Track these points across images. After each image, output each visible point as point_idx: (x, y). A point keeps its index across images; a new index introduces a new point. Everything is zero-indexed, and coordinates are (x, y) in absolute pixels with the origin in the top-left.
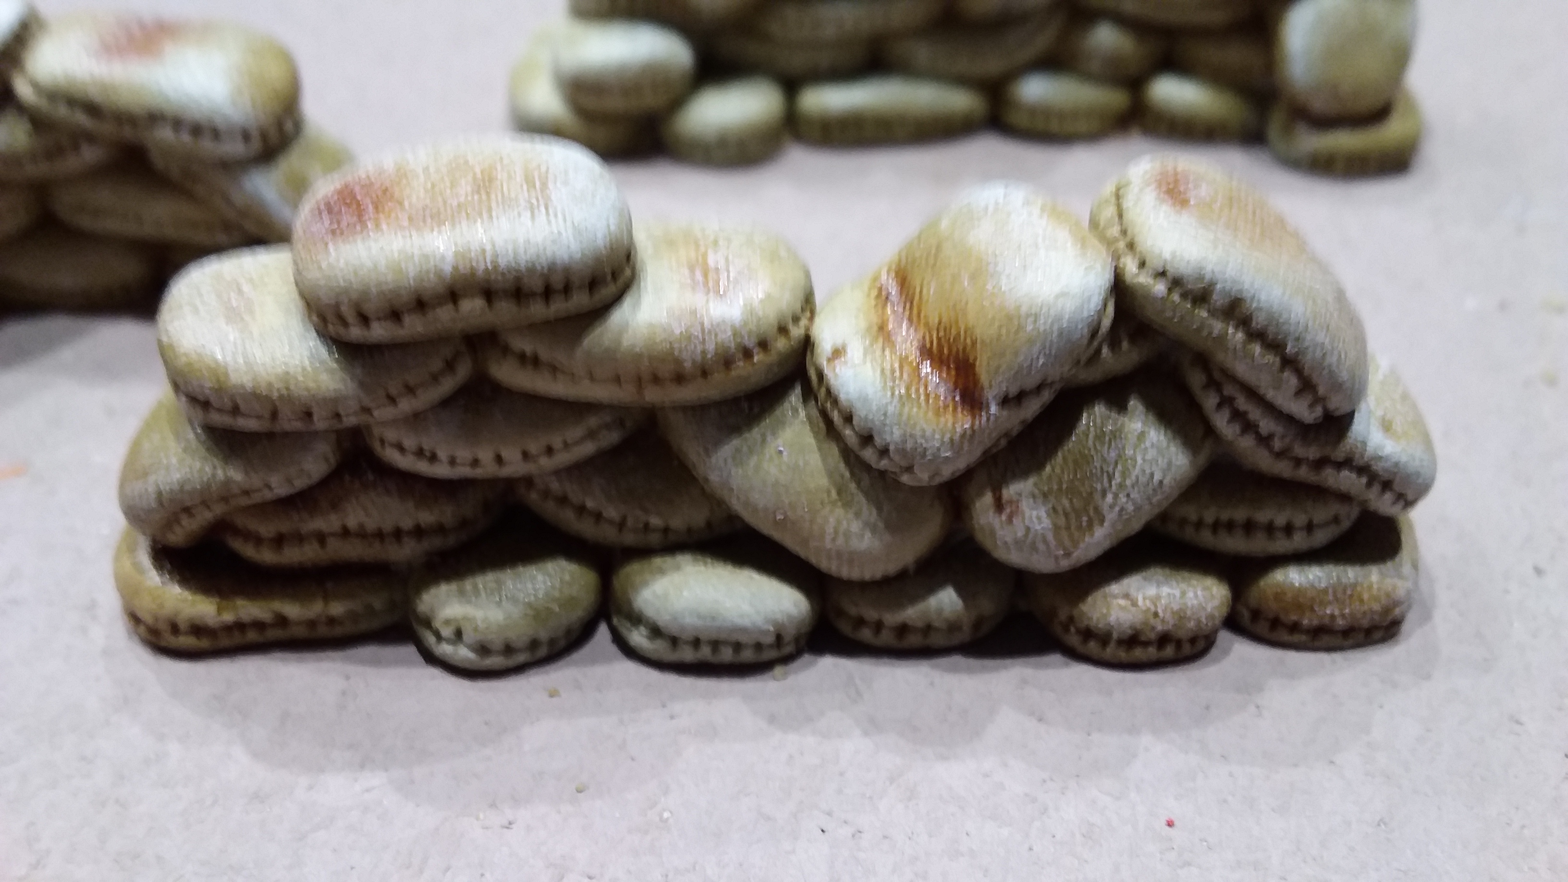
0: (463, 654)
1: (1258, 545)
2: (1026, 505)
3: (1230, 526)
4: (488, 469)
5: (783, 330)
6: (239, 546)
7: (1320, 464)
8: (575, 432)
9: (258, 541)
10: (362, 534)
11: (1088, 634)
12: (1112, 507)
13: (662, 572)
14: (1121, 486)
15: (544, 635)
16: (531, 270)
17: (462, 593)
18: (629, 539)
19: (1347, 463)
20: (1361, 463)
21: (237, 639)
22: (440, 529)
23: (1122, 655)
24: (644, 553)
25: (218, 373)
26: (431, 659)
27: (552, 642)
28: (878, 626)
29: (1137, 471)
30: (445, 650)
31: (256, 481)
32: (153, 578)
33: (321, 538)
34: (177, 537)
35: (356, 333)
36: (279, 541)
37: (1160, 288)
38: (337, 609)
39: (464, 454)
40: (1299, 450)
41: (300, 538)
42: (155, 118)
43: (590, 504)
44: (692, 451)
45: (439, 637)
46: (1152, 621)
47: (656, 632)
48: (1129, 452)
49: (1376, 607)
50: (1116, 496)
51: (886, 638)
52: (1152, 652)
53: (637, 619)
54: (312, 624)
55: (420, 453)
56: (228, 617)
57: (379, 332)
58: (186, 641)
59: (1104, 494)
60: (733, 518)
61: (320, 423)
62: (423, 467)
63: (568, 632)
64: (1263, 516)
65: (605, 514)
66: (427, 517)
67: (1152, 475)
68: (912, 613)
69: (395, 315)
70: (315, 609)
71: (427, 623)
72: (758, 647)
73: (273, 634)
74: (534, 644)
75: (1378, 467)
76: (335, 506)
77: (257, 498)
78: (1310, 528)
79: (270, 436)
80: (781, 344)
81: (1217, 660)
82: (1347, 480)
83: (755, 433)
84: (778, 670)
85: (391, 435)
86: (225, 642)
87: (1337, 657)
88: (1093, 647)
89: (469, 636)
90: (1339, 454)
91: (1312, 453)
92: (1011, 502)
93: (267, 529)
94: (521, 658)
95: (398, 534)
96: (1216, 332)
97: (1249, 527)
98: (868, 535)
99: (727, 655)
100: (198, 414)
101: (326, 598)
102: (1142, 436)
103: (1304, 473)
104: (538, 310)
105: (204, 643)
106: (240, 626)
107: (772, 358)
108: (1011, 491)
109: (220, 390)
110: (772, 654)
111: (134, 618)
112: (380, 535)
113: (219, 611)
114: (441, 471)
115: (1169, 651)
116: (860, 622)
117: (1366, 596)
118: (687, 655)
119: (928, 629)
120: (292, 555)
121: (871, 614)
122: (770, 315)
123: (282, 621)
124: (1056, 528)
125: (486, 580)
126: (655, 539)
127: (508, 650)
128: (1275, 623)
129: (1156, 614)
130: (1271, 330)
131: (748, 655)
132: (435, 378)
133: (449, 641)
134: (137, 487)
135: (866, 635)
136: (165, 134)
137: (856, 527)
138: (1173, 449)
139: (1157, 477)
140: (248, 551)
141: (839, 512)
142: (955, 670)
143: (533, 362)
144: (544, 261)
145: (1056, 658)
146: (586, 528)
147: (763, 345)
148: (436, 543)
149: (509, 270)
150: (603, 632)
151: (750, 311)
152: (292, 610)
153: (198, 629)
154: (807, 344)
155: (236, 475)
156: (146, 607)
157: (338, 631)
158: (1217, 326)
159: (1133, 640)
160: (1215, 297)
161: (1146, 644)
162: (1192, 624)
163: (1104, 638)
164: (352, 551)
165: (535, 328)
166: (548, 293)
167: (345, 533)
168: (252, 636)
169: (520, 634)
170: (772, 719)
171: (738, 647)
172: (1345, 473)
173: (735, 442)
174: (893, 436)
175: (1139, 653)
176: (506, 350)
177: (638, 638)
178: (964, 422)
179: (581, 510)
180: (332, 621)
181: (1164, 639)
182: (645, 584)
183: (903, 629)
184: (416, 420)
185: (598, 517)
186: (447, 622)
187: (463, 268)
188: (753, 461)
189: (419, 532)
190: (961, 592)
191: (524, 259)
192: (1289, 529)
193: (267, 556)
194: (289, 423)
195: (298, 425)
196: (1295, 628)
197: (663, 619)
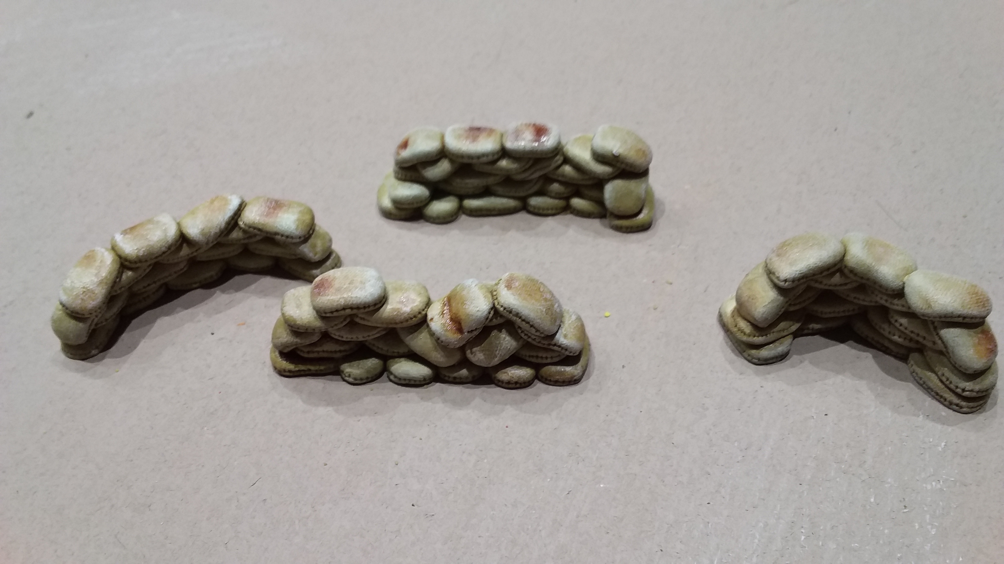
0: (351, 380)
1: (539, 361)
2: (478, 353)
3: (533, 356)
4: (355, 339)
5: (420, 313)
6: (299, 352)
7: (549, 345)
8: (375, 332)
9: (304, 352)
10: (327, 352)
11: (499, 381)
12: (498, 354)
13: (397, 363)
14: (500, 349)
15: (370, 376)
16: (360, 304)
17: (350, 366)
18: (389, 354)
19: (555, 345)
20: (559, 344)
21: (298, 374)
22: (345, 351)
23: (507, 386)
24: (394, 357)
25: (295, 320)
26: (344, 380)
27: (372, 377)
28: (449, 377)
29: (503, 346)
30: (347, 378)
31: (303, 341)
32: (279, 359)
33: (318, 352)
34: (286, 351)
35: (324, 315)
36: (308, 352)
37: (502, 309)
38: (322, 368)
39: (350, 336)
40: (544, 342)
41: (313, 352)
42: (276, 234)
43: (380, 346)
44: (402, 336)
45: (346, 376)
46: (512, 379)
47: (395, 377)
48: (501, 342)
49: (569, 377)
50: (499, 351)
51: (451, 380)
52: (513, 386)
53: (392, 373)
54: (316, 370)
55: (339, 336)
56: (297, 369)
57: (328, 315)
58: (288, 374)
59: (496, 351)
60: (412, 351)
61: (317, 331)
62: (340, 339)
63: (376, 375)
64: (540, 354)
65: (383, 349)
66: (342, 348)
67: (507, 347)
68: (456, 375)
69: (332, 312)
70: (317, 368)
71: (343, 372)
72: (420, 381)
73: (307, 373)
74: (367, 378)
75: (563, 346)
76: (321, 346)
77: (304, 345)
78: (552, 358)
79: (306, 333)
80: (420, 316)
81: (531, 388)
82: (556, 348)
83: (416, 334)
84: (425, 386)
85: (333, 332)
86: (296, 374)
87: (561, 388)
88: (500, 384)
89: (352, 376)
90: (553, 342)
91: (546, 342)
92: (474, 352)
93: (306, 350)
94: (364, 381)
95: (336, 352)
96: (515, 319)
97: (537, 357)
98: (442, 358)
99: (412, 383)
100: (290, 328)
101: (320, 365)
102: (505, 338)
103: (545, 346)
104: (362, 311)
105: (291, 374)
106: (299, 371)
107: (417, 319)
108: (474, 349)
109: (295, 324)
110: (424, 383)
111: (275, 368)
112: (331, 352)
113: (295, 367)
114: (344, 339)
115: (518, 386)
116: (445, 376)
117: (566, 374)
118: (403, 382)
119: (461, 378)
120: (311, 355)
121: (447, 374)
122: (416, 310)
123: (310, 370)
124: (485, 358)
125: (356, 363)
126: (396, 354)
127: (361, 379)
128: (546, 379)
129: (513, 377)
130: (526, 319)
131: (418, 383)
132: (342, 322)
133: (347, 377)
134: (276, 341)
135: (446, 378)
136: (278, 237)
137: (439, 356)
138: (512, 341)
139: (509, 348)
140: (302, 354)
141: (435, 353)
142: (468, 388)
143: (363, 319)
144: (363, 302)
145: (493, 385)
146: (379, 351)
147: (415, 317)
148: (344, 354)
149: (355, 304)
150: (385, 374)
151: (412, 308)
152: (312, 368)
153: (290, 371)
154: (426, 315)
155: (298, 340)
156: (278, 366)
157: (323, 372)
158: (515, 318)
159: (509, 383)
160: (513, 312)
161: (512, 384)
162: (522, 380)
163: (502, 382)
164: (325, 355)
165: (363, 313)
166: (365, 307)
167: (323, 351)
168: (302, 373)
169: (364, 376)
170: (422, 399)
171: (415, 381)
172: (555, 347)
173: (411, 336)
174: (443, 338)
175: (510, 386)
176: (357, 316)
177: (392, 377)
178: (460, 336)
179: (378, 348)
180: (321, 370)
181: (516, 383)
182: (393, 366)
183: (455, 378)
184: (339, 330)
185: (382, 349)
186: (347, 372)
187: (346, 304)
188: (415, 340)
189: (340, 351)
190: (468, 370)
191: (359, 301)
192: (547, 358)
193: (306, 355)
194: (309, 331)
195: (312, 331)
196: (550, 380)
197: (396, 374)
